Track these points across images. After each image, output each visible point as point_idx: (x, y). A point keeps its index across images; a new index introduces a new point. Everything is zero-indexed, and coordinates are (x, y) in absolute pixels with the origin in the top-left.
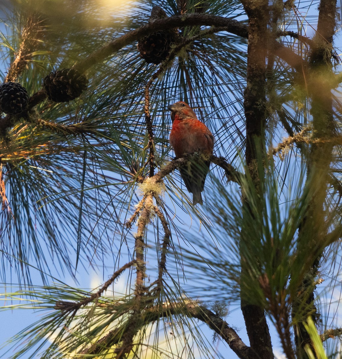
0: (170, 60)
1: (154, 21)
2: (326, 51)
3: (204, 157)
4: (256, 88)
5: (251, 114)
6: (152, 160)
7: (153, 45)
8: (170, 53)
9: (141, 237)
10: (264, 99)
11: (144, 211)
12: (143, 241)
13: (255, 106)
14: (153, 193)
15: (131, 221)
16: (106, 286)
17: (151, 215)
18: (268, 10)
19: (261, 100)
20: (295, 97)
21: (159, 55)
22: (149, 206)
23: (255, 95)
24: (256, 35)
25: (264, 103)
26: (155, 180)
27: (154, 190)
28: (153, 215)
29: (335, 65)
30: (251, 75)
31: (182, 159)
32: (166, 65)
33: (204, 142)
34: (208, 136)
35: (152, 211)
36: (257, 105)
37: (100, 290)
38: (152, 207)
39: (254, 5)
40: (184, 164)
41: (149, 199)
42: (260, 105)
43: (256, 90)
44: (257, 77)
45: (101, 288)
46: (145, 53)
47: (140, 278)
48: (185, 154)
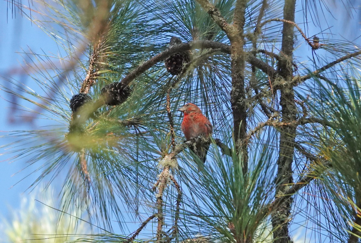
0: (183, 73)
1: (172, 47)
2: (288, 61)
3: (204, 139)
4: (238, 90)
5: (235, 108)
6: (173, 143)
7: (175, 63)
8: (183, 68)
9: (160, 197)
10: (244, 98)
11: (163, 179)
12: (162, 199)
13: (238, 103)
14: (169, 166)
15: (156, 186)
16: (137, 232)
17: (168, 182)
18: (244, 37)
19: (242, 98)
20: (265, 95)
21: (179, 69)
22: (167, 175)
23: (237, 95)
24: (236, 54)
25: (244, 100)
26: (171, 157)
27: (170, 164)
28: (169, 181)
29: (295, 70)
30: (234, 81)
31: (190, 141)
32: (181, 77)
33: (204, 128)
34: (208, 125)
35: (169, 179)
36: (240, 102)
37: (134, 235)
38: (168, 176)
39: (234, 34)
40: (191, 145)
41: (166, 170)
42: (241, 101)
43: (238, 92)
44: (238, 82)
45: (134, 233)
46: (170, 69)
47: (160, 225)
48: (191, 138)
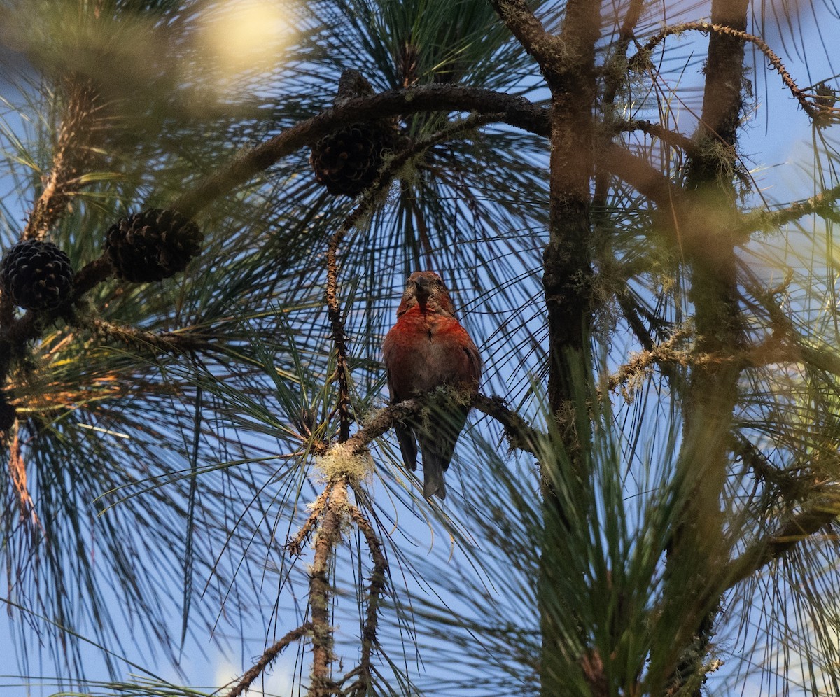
0: (380, 187)
1: (345, 102)
2: (722, 162)
3: (458, 397)
4: (570, 245)
5: (559, 302)
6: (344, 407)
7: (344, 155)
8: (380, 171)
9: (322, 572)
10: (589, 270)
11: (329, 516)
12: (326, 581)
13: (568, 285)
14: (347, 478)
15: (299, 539)
16: (247, 681)
17: (343, 526)
18: (594, 76)
19: (580, 272)
20: (655, 264)
21: (356, 177)
22: (339, 505)
23: (567, 260)
24: (569, 130)
25: (587, 277)
26: (351, 449)
27: (350, 470)
28: (348, 524)
29: (743, 192)
30: (559, 217)
31: (411, 401)
32: (373, 199)
35: (346, 515)
36: (573, 282)
37: (234, 689)
38: (345, 508)
39: (564, 65)
40: (413, 413)
41: (338, 490)
42: (579, 282)
43: (568, 250)
44: (572, 221)
45: (236, 684)
46: (326, 172)
47: (321, 661)
48: (416, 391)
